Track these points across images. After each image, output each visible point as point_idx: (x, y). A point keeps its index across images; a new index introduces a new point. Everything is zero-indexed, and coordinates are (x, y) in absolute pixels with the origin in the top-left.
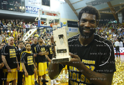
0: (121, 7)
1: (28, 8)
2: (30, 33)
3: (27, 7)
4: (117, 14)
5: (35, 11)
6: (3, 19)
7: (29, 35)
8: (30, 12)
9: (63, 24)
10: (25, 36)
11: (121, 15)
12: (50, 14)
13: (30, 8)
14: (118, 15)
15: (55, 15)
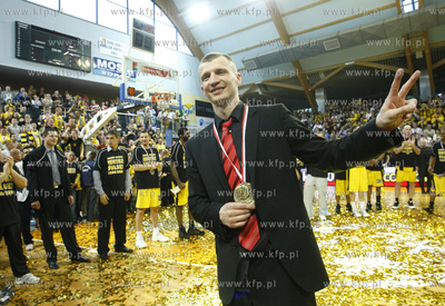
0: (322, 75)
1: (99, 61)
2: (99, 119)
3: (96, 59)
4: (313, 92)
5: (115, 71)
6: (32, 87)
7: (97, 125)
8: (104, 72)
9: (185, 108)
10: (87, 127)
11: (322, 94)
12: (152, 71)
13: (105, 62)
14: (317, 94)
15: (164, 74)
